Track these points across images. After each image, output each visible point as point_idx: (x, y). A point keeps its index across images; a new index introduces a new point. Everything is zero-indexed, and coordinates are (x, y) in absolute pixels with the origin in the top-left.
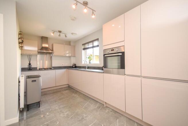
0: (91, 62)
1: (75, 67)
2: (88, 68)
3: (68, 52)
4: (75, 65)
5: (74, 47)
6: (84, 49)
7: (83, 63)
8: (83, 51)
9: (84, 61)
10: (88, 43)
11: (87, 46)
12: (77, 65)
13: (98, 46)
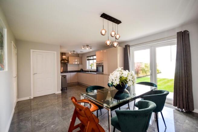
0: (92, 68)
1: (82, 71)
2: (91, 71)
3: (76, 60)
4: (82, 69)
5: (82, 58)
6: (88, 60)
7: (87, 68)
8: (87, 61)
9: (88, 68)
10: (90, 56)
11: (90, 58)
12: (83, 70)
13: (95, 59)
